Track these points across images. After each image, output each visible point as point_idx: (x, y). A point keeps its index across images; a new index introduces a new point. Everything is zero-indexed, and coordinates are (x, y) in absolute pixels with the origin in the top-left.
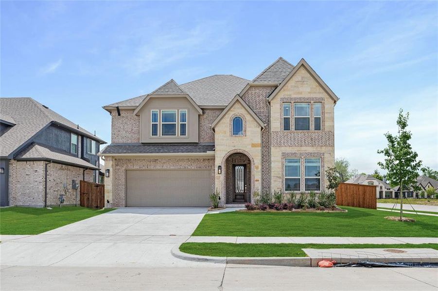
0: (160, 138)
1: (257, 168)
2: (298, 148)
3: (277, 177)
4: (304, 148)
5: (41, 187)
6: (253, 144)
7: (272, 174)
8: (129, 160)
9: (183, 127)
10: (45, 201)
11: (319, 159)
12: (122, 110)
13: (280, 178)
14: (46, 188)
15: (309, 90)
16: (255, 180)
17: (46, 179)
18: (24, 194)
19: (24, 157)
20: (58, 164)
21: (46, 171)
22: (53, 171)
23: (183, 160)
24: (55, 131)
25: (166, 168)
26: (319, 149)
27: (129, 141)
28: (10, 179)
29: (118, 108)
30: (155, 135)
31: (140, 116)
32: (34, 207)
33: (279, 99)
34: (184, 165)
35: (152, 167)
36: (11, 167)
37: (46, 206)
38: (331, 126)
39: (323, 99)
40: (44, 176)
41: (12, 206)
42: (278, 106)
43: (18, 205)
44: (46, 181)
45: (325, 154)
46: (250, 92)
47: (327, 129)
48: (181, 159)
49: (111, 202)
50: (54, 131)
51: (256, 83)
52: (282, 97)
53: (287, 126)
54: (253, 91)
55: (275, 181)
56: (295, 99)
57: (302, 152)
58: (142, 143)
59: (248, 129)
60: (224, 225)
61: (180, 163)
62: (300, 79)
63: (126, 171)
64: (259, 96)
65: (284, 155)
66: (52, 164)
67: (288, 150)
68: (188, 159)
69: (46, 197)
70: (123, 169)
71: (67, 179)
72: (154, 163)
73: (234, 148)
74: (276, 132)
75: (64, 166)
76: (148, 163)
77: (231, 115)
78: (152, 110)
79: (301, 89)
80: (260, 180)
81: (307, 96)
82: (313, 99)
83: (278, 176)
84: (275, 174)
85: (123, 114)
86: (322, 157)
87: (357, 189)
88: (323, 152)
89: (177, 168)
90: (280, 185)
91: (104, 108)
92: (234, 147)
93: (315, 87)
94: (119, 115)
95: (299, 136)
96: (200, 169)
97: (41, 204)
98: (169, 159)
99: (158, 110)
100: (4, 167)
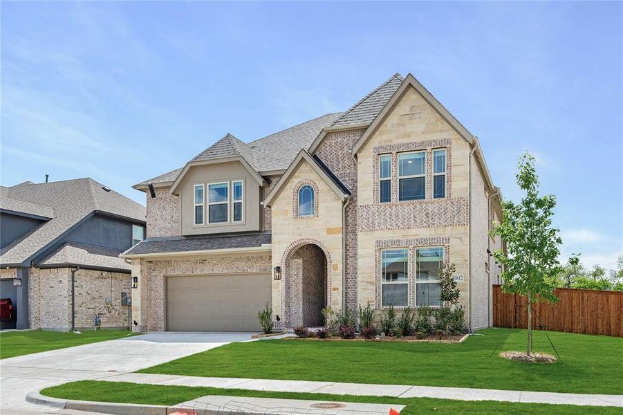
0: (208, 227)
1: (336, 268)
2: (403, 232)
3: (368, 282)
4: (413, 231)
5: (67, 303)
6: (328, 229)
7: (360, 278)
8: (168, 262)
9: (237, 207)
10: (73, 323)
11: (442, 249)
12: (157, 188)
13: (372, 283)
14: (73, 305)
15: (422, 127)
16: (332, 287)
17: (73, 291)
18: (48, 313)
19: (46, 263)
20: (95, 271)
21: (73, 281)
22: (85, 280)
23: (239, 259)
24: (103, 224)
25: (217, 272)
26: (440, 231)
27: (169, 235)
28: (31, 294)
29: (151, 186)
30: (199, 223)
31: (180, 196)
32: (59, 330)
33: (372, 150)
34: (242, 266)
35: (198, 272)
36: (32, 277)
37: (73, 329)
38: (461, 189)
39: (448, 141)
40: (71, 288)
41: (33, 328)
42: (370, 162)
43: (42, 327)
44: (73, 295)
45: (451, 239)
46: (327, 142)
47: (455, 195)
48: (238, 258)
49: (139, 324)
50: (101, 224)
51: (338, 126)
52: (376, 145)
53: (385, 195)
54: (333, 141)
55: (364, 289)
56: (399, 146)
57: (410, 238)
58: (185, 236)
59: (321, 205)
60: (261, 364)
61: (237, 264)
62: (407, 111)
63: (166, 278)
64: (342, 148)
65: (380, 245)
66: (83, 272)
67: (386, 236)
68: (248, 258)
69: (73, 317)
70: (162, 275)
71: (111, 291)
72: (201, 265)
73: (299, 238)
74: (367, 207)
75: (105, 274)
76: (193, 265)
77: (295, 183)
78: (195, 186)
79: (409, 129)
80: (340, 288)
81: (418, 139)
82: (429, 143)
83: (369, 280)
84: (363, 277)
85: (158, 194)
86: (446, 245)
87: (605, 299)
88: (447, 236)
89: (231, 271)
90: (372, 296)
91: (134, 187)
92: (300, 235)
93: (433, 121)
94: (153, 196)
95: (406, 211)
96: (265, 272)
97: (66, 327)
98: (222, 258)
99: (203, 185)
100: (21, 278)
